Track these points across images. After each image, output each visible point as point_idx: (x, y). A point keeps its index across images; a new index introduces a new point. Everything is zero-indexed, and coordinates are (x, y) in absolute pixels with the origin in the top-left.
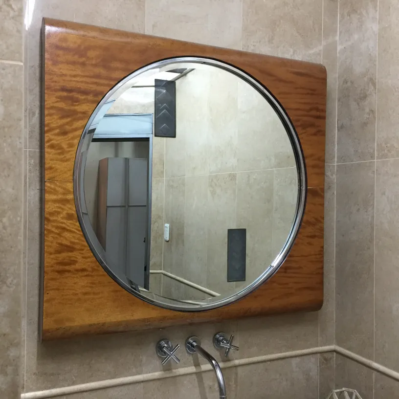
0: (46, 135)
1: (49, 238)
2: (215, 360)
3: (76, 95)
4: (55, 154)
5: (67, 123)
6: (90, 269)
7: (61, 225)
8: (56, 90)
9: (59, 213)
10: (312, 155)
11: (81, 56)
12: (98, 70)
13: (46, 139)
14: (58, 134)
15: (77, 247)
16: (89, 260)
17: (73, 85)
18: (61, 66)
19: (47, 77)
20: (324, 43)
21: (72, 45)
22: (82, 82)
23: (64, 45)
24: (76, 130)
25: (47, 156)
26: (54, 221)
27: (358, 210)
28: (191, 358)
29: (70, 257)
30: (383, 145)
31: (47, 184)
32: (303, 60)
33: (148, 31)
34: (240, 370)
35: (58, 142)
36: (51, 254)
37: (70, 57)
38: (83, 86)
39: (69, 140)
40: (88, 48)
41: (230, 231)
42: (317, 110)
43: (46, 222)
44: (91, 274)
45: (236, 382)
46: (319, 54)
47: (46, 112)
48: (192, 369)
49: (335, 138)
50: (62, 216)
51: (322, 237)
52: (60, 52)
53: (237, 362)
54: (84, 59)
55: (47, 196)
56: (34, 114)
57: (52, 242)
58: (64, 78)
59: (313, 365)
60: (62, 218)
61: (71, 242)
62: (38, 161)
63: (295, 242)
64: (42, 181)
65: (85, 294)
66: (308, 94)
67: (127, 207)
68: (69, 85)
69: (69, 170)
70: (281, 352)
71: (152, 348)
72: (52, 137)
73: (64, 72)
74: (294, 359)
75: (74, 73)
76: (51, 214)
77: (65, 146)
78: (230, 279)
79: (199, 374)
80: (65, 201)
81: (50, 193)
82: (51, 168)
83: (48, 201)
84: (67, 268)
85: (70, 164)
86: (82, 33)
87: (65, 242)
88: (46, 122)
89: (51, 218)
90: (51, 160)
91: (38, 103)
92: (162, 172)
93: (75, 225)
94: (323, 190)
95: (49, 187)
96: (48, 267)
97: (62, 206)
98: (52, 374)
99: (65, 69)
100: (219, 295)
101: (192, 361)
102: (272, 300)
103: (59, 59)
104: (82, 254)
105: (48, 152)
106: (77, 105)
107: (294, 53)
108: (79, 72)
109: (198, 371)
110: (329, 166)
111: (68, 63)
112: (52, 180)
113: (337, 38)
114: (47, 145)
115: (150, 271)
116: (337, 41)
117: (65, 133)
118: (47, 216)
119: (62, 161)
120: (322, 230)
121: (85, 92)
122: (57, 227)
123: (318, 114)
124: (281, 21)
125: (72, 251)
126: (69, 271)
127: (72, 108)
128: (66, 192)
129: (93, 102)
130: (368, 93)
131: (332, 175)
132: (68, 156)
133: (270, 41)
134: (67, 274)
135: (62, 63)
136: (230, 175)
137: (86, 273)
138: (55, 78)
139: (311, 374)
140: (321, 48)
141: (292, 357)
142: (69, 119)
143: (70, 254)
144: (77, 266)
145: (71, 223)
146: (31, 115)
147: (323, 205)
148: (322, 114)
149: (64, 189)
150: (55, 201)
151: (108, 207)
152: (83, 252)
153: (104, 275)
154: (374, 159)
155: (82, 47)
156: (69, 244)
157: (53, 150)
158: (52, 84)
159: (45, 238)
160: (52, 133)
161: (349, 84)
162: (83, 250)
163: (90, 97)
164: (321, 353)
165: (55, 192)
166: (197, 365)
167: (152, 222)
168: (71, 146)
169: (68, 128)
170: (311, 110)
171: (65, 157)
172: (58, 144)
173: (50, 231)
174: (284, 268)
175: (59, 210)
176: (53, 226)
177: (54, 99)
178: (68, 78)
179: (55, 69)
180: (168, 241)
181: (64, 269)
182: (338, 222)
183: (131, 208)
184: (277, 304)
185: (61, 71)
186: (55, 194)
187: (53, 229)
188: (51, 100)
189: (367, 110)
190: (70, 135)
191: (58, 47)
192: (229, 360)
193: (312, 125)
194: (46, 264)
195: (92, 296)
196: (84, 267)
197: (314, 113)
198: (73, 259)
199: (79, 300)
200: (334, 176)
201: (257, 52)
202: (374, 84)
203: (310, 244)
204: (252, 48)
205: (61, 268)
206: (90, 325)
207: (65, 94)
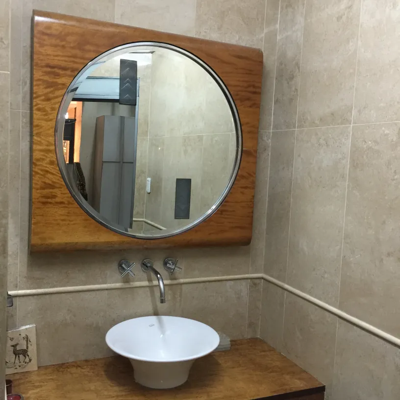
0: (34, 100)
1: (36, 178)
2: (160, 274)
3: (56, 70)
4: (41, 115)
5: (50, 92)
6: (66, 202)
7: (45, 168)
8: (42, 67)
9: (43, 159)
10: (247, 123)
11: (62, 40)
12: (74, 52)
13: (34, 104)
14: (43, 100)
15: (57, 185)
16: (66, 195)
17: (56, 63)
18: (45, 48)
19: (35, 57)
20: (265, 31)
21: (54, 32)
22: (62, 61)
23: (48, 32)
24: (57, 97)
25: (35, 116)
26: (39, 165)
27: (283, 168)
28: (145, 275)
29: (51, 192)
30: (302, 117)
31: (35, 138)
32: (247, 46)
33: (117, 21)
34: (184, 287)
35: (44, 106)
36: (37, 189)
37: (54, 41)
38: (63, 64)
39: (52, 105)
40: (68, 34)
41: (178, 180)
42: (254, 86)
43: (34, 166)
44: (67, 206)
45: (181, 296)
46: (261, 40)
47: (35, 83)
48: (146, 283)
49: (272, 110)
50: (46, 162)
51: (253, 188)
52: (46, 37)
53: (182, 281)
54: (63, 43)
55: (35, 147)
56: (26, 83)
57: (38, 181)
58: (48, 57)
59: (244, 288)
60: (46, 163)
61: (53, 182)
62: (28, 119)
63: (231, 191)
64: (31, 135)
65: (63, 220)
66: (246, 74)
67: (121, 163)
68: (52, 63)
69: (52, 128)
70: (218, 276)
71: (115, 266)
72: (39, 102)
73: (49, 52)
74: (229, 282)
75: (56, 53)
76: (38, 160)
77: (48, 109)
78: (177, 216)
79: (151, 288)
80: (49, 151)
81: (37, 144)
82: (37, 126)
83: (36, 150)
84: (49, 200)
85: (53, 123)
86: (63, 22)
87: (47, 181)
88: (35, 91)
89: (38, 163)
90: (38, 119)
91: (29, 75)
92: (147, 132)
93: (56, 169)
94: (256, 151)
95: (35, 140)
96: (35, 199)
97: (46, 155)
98: (38, 279)
99: (49, 51)
100: (165, 229)
101: (146, 278)
102: (210, 234)
103: (45, 42)
104: (61, 191)
105: (36, 114)
106: (59, 78)
107: (239, 39)
108: (60, 53)
109: (151, 285)
110: (266, 132)
111: (52, 45)
112: (38, 134)
113: (278, 26)
114: (34, 108)
115: (134, 219)
116: (277, 30)
117: (48, 100)
118: (34, 161)
119: (46, 120)
120: (253, 182)
121: (64, 69)
122: (42, 170)
123: (254, 90)
124: (230, 12)
125: (53, 189)
126: (50, 203)
127: (55, 80)
128: (49, 144)
129: (70, 76)
130: (295, 75)
131: (268, 140)
132: (51, 117)
133: (219, 28)
134: (50, 205)
135: (47, 45)
136: (199, 137)
137: (63, 205)
138: (42, 57)
139: (242, 294)
140: (263, 35)
141: (226, 280)
142: (52, 89)
143: (51, 190)
144: (58, 200)
145: (53, 168)
146: (23, 84)
147: (255, 163)
148: (257, 90)
149: (48, 141)
150: (41, 151)
151: (103, 162)
152: (62, 189)
153: (77, 208)
154: (295, 128)
155: (63, 33)
156: (50, 182)
157: (39, 112)
158: (39, 62)
159: (33, 177)
160: (38, 99)
161: (283, 66)
162: (61, 188)
163: (68, 72)
164: (251, 279)
165: (40, 143)
166: (150, 280)
167: (136, 176)
168: (53, 109)
169: (51, 95)
170: (249, 86)
171: (48, 118)
172: (43, 108)
173: (37, 173)
174: (220, 211)
175: (44, 157)
176: (39, 169)
177: (41, 73)
178: (52, 57)
179: (42, 50)
180: (149, 193)
181: (47, 201)
182: (270, 177)
183: (125, 164)
184: (214, 237)
185: (46, 51)
186: (41, 146)
187: (39, 171)
188: (38, 75)
189: (293, 89)
190: (53, 101)
191: (44, 34)
192: (176, 279)
193: (248, 99)
194: (33, 197)
195: (67, 222)
196: (62, 200)
197: (251, 89)
198: (54, 194)
199: (58, 224)
200: (270, 140)
201: (207, 38)
202: (299, 68)
203: (242, 193)
204: (204, 34)
205: (44, 200)
206: (66, 243)
207: (49, 69)
